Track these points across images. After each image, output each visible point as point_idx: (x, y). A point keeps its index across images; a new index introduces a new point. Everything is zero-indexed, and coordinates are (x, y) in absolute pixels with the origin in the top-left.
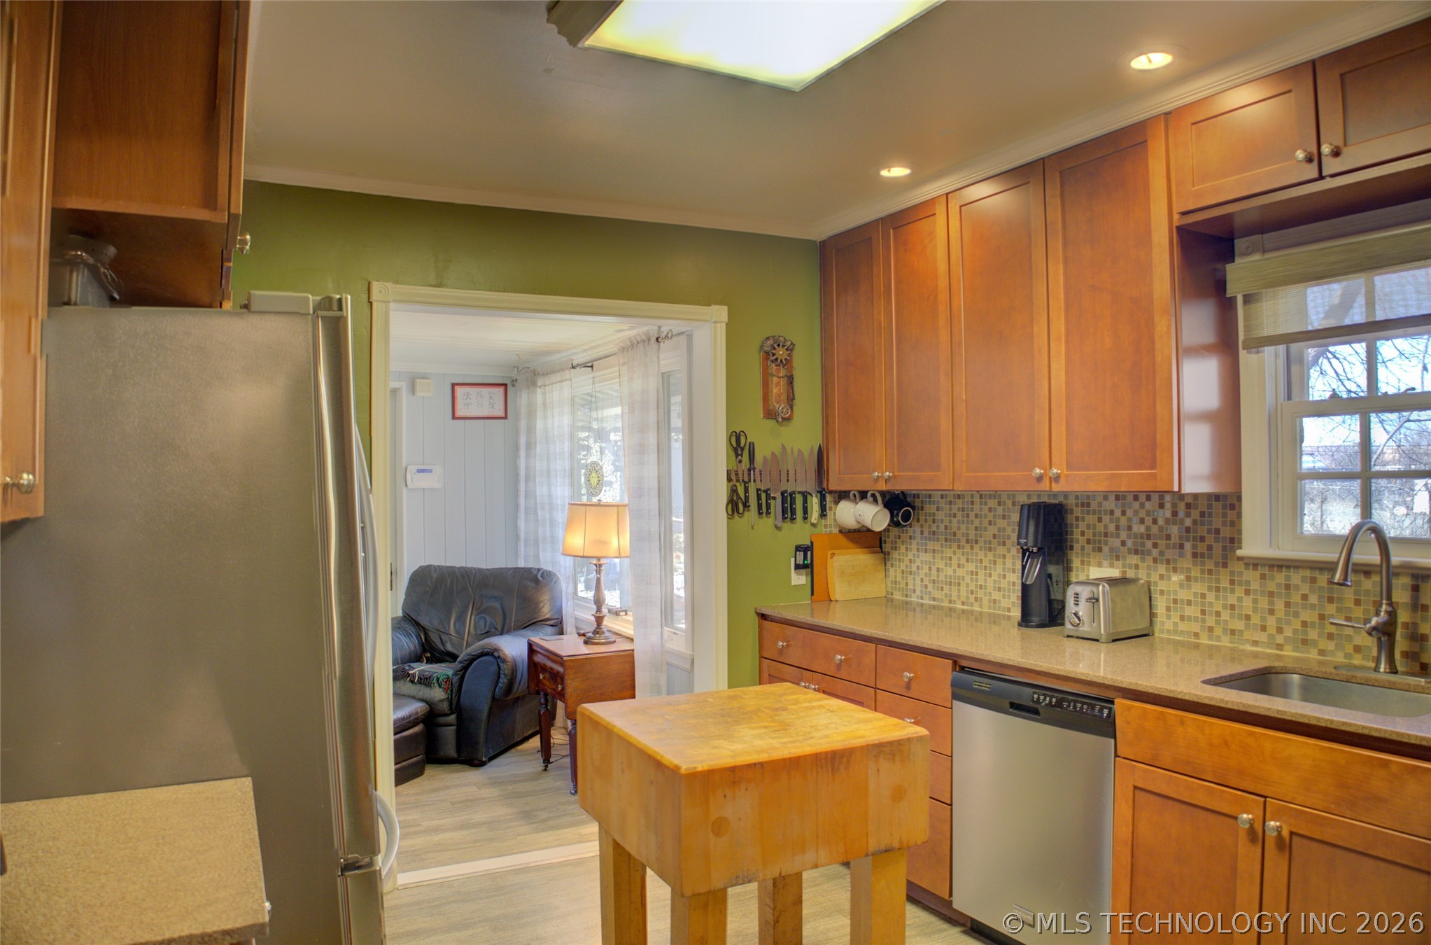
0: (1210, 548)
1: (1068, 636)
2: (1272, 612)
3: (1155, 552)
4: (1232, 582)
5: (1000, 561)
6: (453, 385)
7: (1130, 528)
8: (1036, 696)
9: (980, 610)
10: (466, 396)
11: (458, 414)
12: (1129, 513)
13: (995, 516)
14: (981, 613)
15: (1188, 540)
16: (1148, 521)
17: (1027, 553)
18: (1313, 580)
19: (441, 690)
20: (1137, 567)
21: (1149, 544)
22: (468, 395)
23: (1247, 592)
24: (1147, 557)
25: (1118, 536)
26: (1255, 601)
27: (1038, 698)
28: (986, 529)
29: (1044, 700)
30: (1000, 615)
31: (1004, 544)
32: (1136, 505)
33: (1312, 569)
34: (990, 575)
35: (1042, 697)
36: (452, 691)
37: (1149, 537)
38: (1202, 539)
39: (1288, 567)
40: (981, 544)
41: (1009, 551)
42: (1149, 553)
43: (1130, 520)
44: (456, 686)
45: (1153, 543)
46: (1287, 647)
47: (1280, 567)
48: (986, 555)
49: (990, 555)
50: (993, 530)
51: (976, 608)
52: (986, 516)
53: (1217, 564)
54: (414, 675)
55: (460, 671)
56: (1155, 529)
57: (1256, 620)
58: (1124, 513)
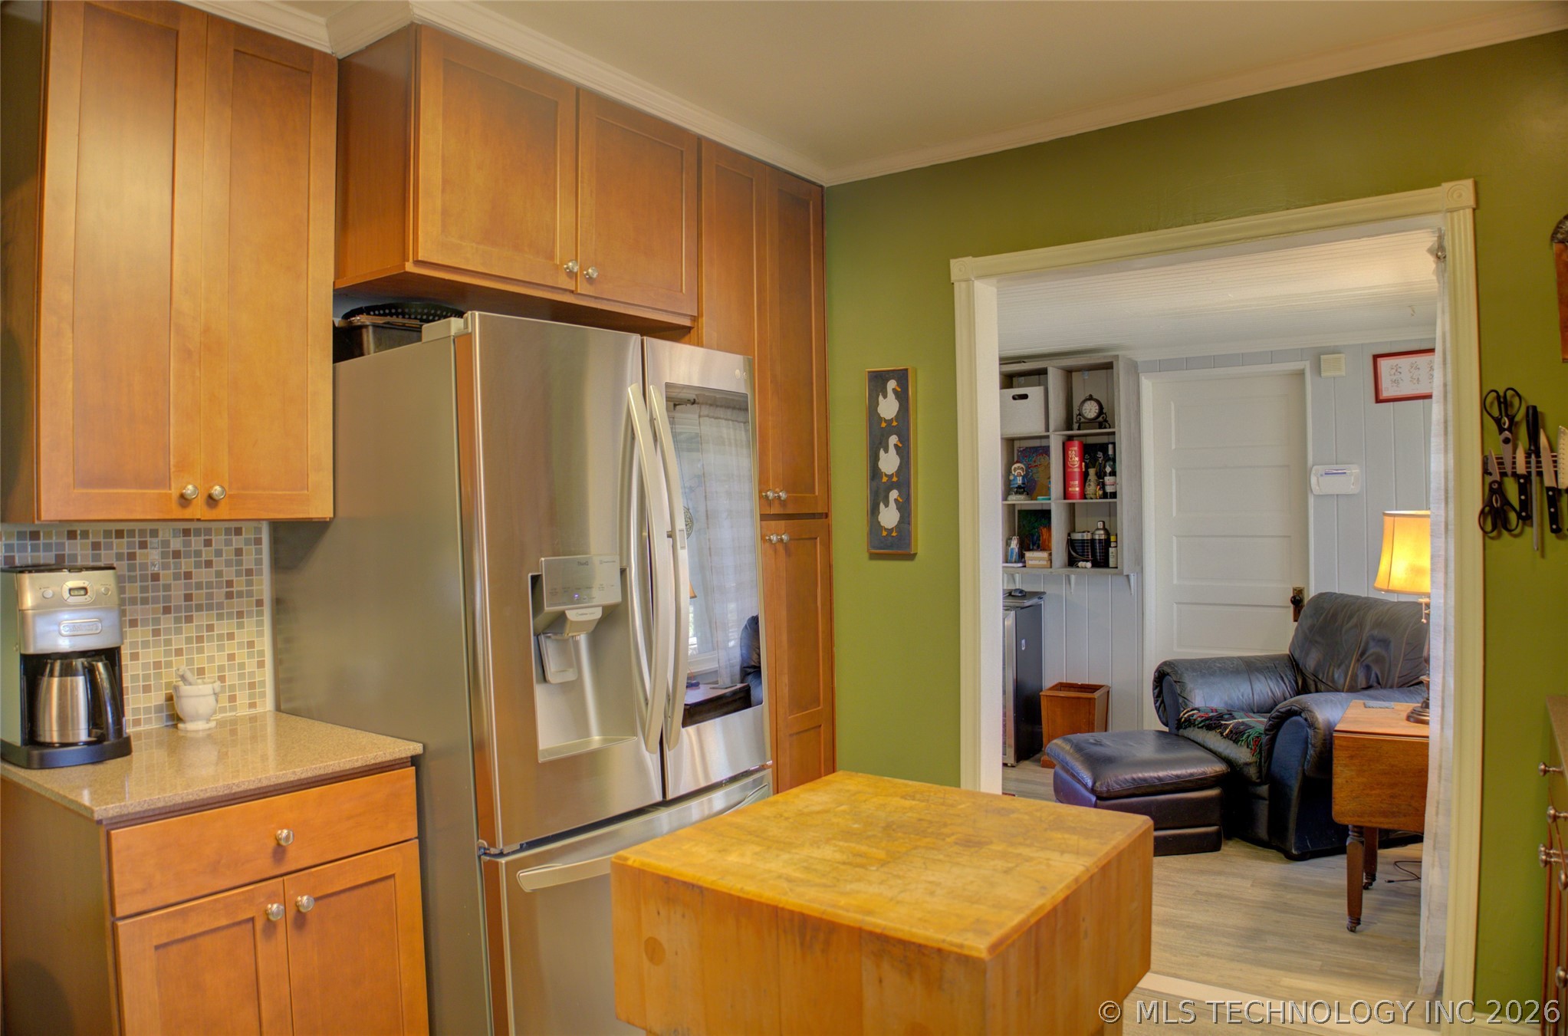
6: (1376, 357)
10: (1394, 371)
11: (1385, 394)
19: (1249, 750)
22: (1397, 370)
36: (1260, 753)
44: (1265, 748)
54: (1227, 726)
55: (1271, 730)
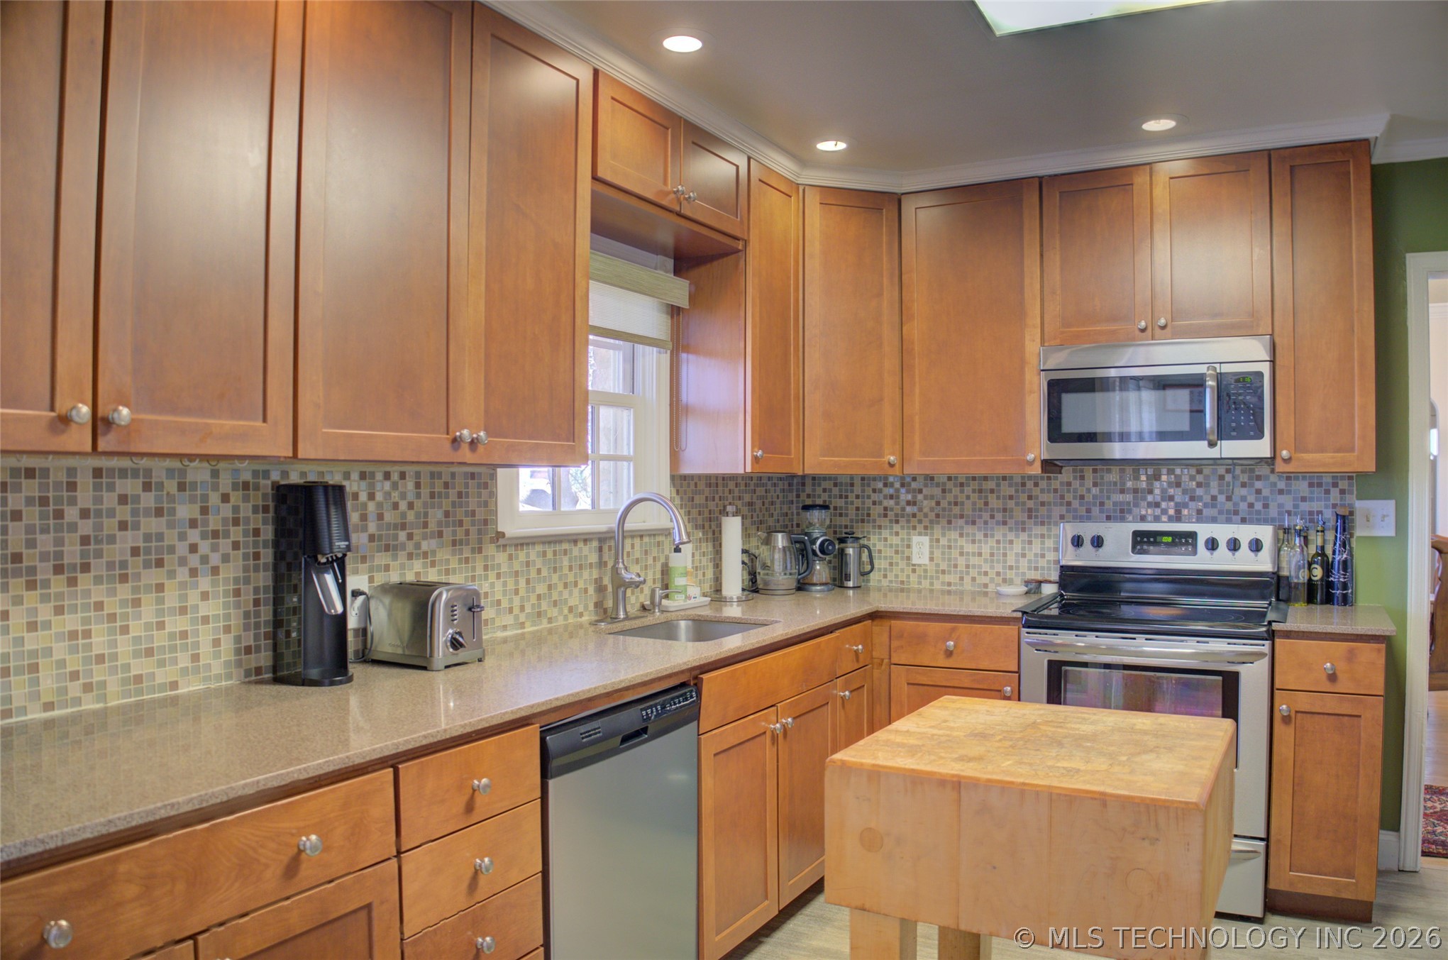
0: (467, 533)
1: (447, 667)
2: (517, 592)
3: (410, 546)
4: (486, 568)
5: (148, 599)
7: (380, 517)
8: (644, 713)
9: (100, 706)
12: (379, 497)
13: (135, 513)
14: (104, 713)
15: (447, 526)
16: (403, 506)
17: (335, 564)
18: (544, 554)
20: (387, 568)
21: (402, 536)
23: (498, 576)
24: (400, 553)
25: (365, 529)
26: (505, 584)
27: (647, 714)
28: (112, 539)
29: (652, 712)
30: (153, 701)
31: (160, 563)
32: (387, 485)
33: (544, 543)
34: (125, 630)
35: (649, 711)
37: (403, 527)
38: (461, 523)
39: (528, 544)
40: (98, 567)
41: (171, 575)
42: (403, 547)
43: (380, 505)
45: (408, 533)
46: (527, 624)
47: (522, 545)
48: (112, 593)
49: (124, 591)
50: (129, 539)
51: (90, 705)
52: (111, 513)
53: (473, 551)
56: (411, 516)
57: (505, 604)
58: (371, 496)
